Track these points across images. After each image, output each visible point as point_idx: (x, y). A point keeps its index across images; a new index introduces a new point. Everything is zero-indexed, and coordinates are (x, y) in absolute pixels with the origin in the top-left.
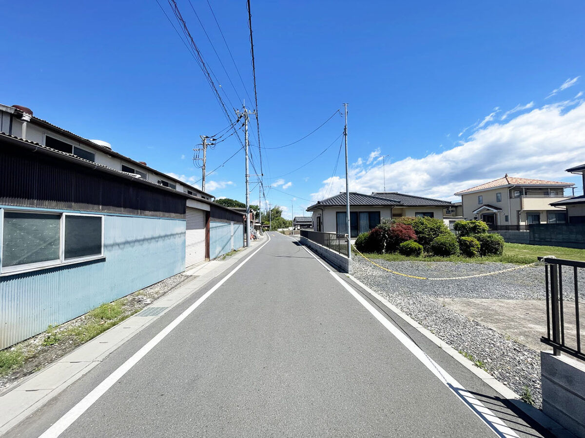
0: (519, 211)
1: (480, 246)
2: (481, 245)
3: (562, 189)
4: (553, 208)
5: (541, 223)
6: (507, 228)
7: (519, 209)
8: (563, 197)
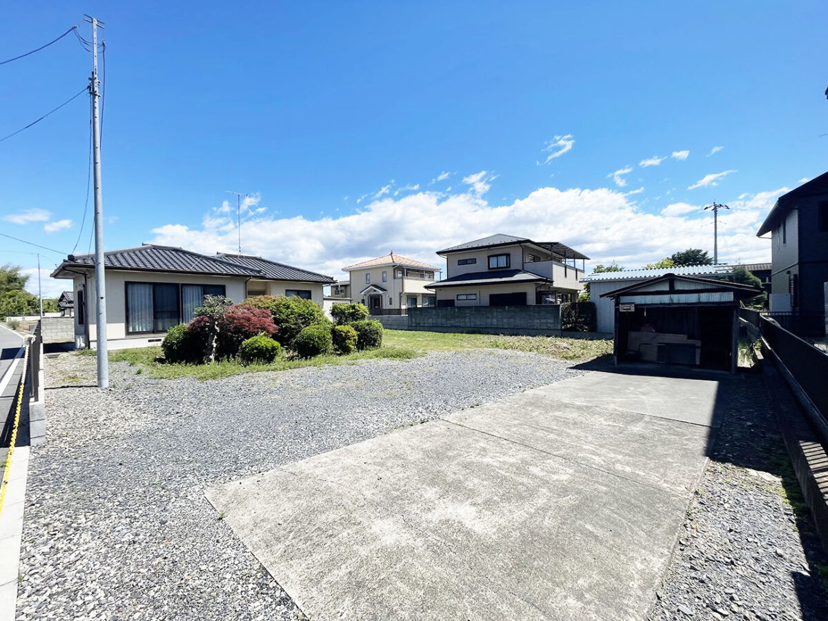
1: (357, 338)
2: (358, 335)
3: (433, 272)
4: (426, 291)
5: (418, 306)
6: (390, 312)
7: (401, 292)
8: (433, 280)
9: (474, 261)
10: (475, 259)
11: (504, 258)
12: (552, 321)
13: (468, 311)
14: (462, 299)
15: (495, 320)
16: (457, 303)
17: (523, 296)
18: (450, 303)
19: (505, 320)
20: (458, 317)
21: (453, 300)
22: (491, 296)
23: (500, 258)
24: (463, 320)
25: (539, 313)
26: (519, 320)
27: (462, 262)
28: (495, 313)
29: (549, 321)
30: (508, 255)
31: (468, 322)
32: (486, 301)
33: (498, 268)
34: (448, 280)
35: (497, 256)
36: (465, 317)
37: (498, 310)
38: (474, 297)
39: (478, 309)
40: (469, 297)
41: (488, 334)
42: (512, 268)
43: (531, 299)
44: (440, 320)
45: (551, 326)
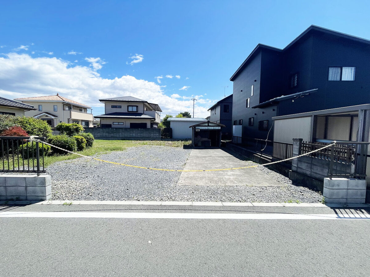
0: (69, 119)
3: (87, 109)
5: (90, 127)
7: (69, 118)
9: (120, 107)
10: (121, 106)
11: (136, 107)
12: (158, 135)
13: (120, 130)
14: (116, 124)
15: (134, 134)
16: (113, 126)
17: (146, 124)
18: (109, 126)
19: (139, 134)
20: (115, 133)
21: (111, 125)
22: (131, 123)
23: (134, 107)
24: (118, 134)
25: (153, 131)
26: (145, 134)
27: (113, 107)
28: (135, 131)
29: (157, 135)
30: (137, 107)
31: (121, 135)
32: (128, 126)
33: (132, 111)
34: (106, 115)
35: (132, 106)
36: (119, 133)
37: (136, 130)
38: (122, 124)
39: (126, 129)
40: (119, 124)
41: (131, 140)
42: (139, 112)
43: (149, 126)
44: (105, 134)
45: (158, 137)
